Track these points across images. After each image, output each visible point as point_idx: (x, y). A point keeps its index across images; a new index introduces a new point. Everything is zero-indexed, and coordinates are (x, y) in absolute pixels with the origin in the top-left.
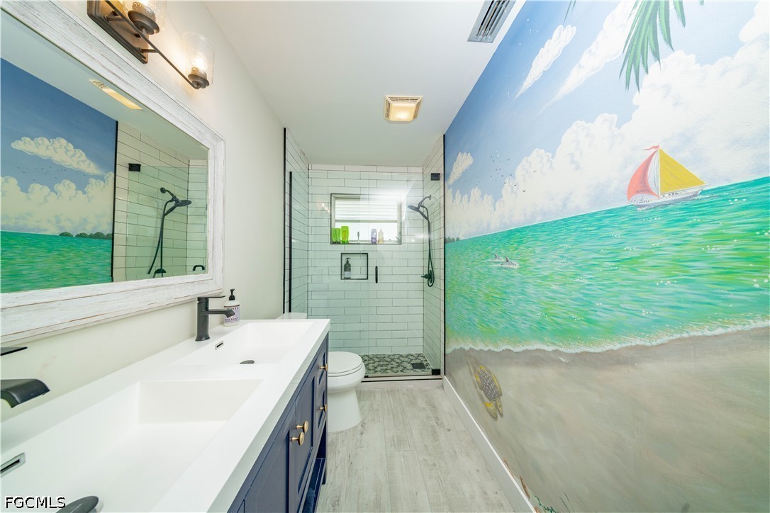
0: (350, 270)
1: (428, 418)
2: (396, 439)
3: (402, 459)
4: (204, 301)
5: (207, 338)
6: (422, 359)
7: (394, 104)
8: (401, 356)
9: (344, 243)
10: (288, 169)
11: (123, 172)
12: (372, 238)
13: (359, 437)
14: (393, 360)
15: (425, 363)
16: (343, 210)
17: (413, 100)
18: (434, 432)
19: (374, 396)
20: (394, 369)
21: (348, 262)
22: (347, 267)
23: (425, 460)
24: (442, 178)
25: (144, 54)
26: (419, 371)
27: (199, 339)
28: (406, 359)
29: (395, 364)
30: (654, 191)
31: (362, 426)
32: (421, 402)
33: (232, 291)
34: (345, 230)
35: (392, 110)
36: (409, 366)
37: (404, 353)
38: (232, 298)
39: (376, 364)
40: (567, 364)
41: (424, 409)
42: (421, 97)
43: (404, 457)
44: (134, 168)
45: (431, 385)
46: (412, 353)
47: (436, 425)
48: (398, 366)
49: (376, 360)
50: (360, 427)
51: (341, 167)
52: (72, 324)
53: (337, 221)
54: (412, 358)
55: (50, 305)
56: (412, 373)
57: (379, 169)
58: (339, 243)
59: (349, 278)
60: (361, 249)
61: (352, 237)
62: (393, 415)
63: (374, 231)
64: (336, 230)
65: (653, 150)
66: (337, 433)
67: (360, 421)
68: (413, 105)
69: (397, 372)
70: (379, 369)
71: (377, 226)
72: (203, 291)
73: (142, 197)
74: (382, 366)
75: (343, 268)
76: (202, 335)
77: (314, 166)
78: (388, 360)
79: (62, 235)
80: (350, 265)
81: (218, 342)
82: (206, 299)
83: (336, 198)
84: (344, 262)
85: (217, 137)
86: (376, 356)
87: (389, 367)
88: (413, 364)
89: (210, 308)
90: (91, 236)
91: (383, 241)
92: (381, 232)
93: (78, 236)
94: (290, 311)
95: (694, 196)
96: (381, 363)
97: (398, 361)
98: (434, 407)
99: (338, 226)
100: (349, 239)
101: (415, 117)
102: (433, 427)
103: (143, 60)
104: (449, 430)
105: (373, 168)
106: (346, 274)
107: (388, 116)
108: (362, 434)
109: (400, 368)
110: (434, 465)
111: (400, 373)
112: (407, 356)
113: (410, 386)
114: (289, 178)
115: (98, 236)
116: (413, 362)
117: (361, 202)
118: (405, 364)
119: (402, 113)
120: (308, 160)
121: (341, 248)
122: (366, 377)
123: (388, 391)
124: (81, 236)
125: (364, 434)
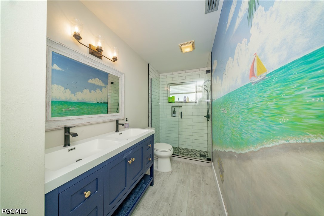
0: (175, 113)
1: (199, 177)
2: (182, 180)
3: (182, 188)
4: (117, 121)
5: (118, 131)
6: (206, 153)
7: (182, 47)
8: (197, 151)
9: (173, 103)
10: (150, 78)
11: (110, 84)
12: (184, 100)
13: (169, 175)
14: (192, 151)
15: (207, 155)
16: (173, 90)
17: (190, 43)
18: (199, 183)
19: (180, 163)
20: (191, 155)
21: (174, 110)
22: (174, 112)
23: (191, 191)
24: (211, 72)
25: (101, 57)
26: (202, 158)
27: (116, 131)
28: (199, 152)
29: (192, 153)
30: (256, 76)
31: (171, 172)
32: (198, 170)
33: (127, 119)
34: (173, 98)
35: (182, 49)
36: (199, 155)
37: (198, 150)
38: (127, 121)
39: (185, 152)
40: (237, 158)
41: (199, 173)
42: (193, 41)
43: (183, 188)
44: (112, 83)
45: (206, 164)
46: (202, 150)
47: (202, 180)
48: (194, 154)
49: (185, 150)
50: (170, 173)
51: (171, 73)
52: (86, 124)
53: (170, 94)
54: (201, 152)
55: (82, 119)
56: (199, 158)
57: (187, 71)
58: (171, 103)
59: (175, 116)
60: (180, 105)
61: (176, 100)
62: (185, 172)
63: (185, 97)
64: (170, 98)
65: (255, 55)
66: (162, 172)
67: (171, 170)
68: (191, 45)
69: (192, 156)
70: (185, 154)
71: (186, 95)
72: (117, 118)
73: (114, 91)
74: (186, 153)
75: (173, 113)
76: (117, 130)
77: (162, 74)
78: (190, 151)
79: (97, 103)
80: (175, 111)
81: (120, 133)
82: (118, 120)
83: (170, 85)
84: (173, 110)
85: (122, 74)
86: (186, 149)
87: (189, 154)
88: (201, 155)
89: (119, 123)
90: (103, 103)
91: (189, 101)
92: (188, 98)
93: (100, 103)
94: (151, 127)
95: (265, 77)
96: (187, 152)
97: (194, 152)
98: (204, 174)
99: (171, 96)
100: (175, 101)
101: (194, 48)
102: (200, 181)
103: (101, 59)
104: (207, 184)
105: (184, 72)
106: (174, 115)
107: (182, 51)
108: (170, 175)
109: (194, 155)
110: (195, 194)
111: (193, 157)
112: (199, 151)
113: (196, 163)
114: (150, 81)
115: (104, 103)
116: (201, 154)
117: (183, 86)
118: (197, 154)
119: (187, 49)
120: (159, 73)
121: (171, 105)
122: (173, 155)
123: (186, 163)
124: (101, 103)
125: (171, 176)
